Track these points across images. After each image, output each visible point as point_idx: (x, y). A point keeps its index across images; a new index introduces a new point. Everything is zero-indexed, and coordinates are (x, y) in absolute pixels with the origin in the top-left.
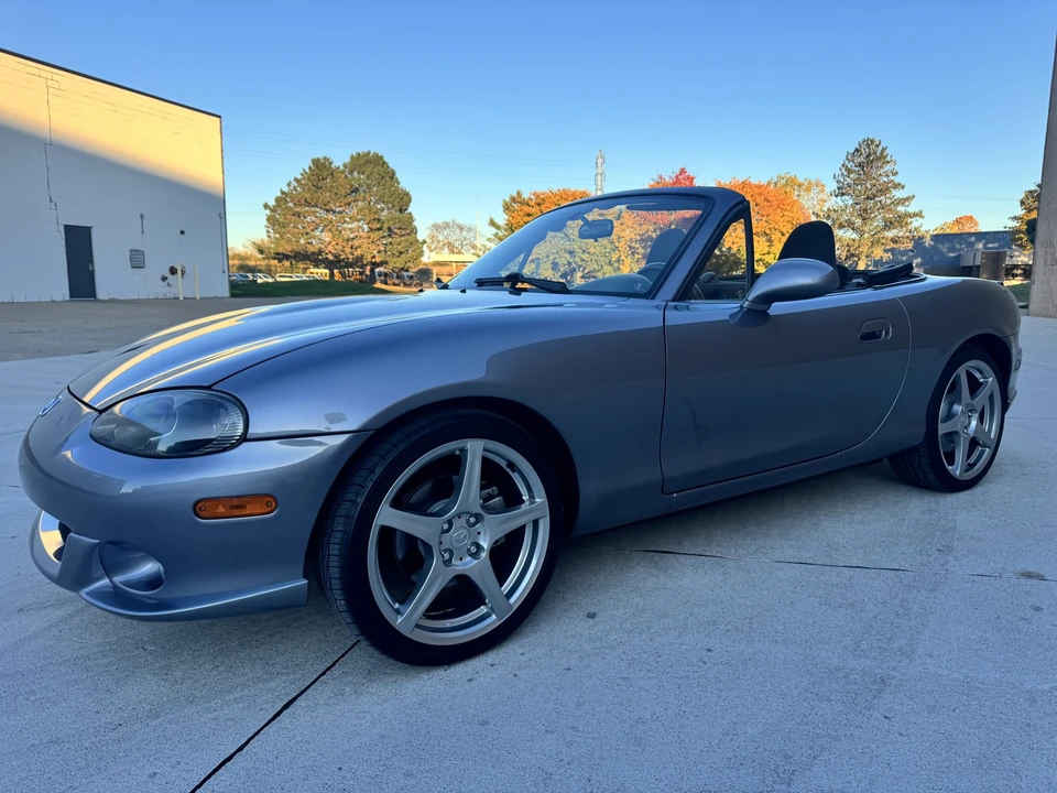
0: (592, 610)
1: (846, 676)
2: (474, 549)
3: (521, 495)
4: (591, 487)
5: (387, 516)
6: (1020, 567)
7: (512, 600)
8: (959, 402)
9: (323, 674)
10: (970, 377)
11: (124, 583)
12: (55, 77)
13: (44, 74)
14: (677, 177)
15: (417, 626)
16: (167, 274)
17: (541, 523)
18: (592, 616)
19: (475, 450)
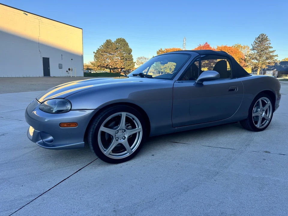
0: (153, 154)
1: (209, 171)
2: (124, 138)
3: (136, 126)
4: (153, 125)
5: (102, 128)
6: (265, 150)
7: (133, 150)
8: (259, 108)
9: (89, 164)
10: (263, 101)
11: (45, 141)
12: (41, 19)
13: (38, 18)
14: (205, 45)
15: (109, 154)
16: (68, 70)
17: (140, 132)
18: (153, 155)
19: (124, 115)
